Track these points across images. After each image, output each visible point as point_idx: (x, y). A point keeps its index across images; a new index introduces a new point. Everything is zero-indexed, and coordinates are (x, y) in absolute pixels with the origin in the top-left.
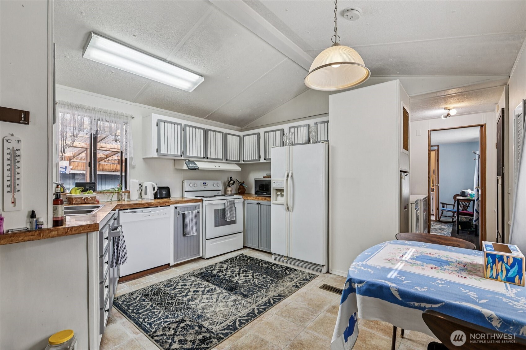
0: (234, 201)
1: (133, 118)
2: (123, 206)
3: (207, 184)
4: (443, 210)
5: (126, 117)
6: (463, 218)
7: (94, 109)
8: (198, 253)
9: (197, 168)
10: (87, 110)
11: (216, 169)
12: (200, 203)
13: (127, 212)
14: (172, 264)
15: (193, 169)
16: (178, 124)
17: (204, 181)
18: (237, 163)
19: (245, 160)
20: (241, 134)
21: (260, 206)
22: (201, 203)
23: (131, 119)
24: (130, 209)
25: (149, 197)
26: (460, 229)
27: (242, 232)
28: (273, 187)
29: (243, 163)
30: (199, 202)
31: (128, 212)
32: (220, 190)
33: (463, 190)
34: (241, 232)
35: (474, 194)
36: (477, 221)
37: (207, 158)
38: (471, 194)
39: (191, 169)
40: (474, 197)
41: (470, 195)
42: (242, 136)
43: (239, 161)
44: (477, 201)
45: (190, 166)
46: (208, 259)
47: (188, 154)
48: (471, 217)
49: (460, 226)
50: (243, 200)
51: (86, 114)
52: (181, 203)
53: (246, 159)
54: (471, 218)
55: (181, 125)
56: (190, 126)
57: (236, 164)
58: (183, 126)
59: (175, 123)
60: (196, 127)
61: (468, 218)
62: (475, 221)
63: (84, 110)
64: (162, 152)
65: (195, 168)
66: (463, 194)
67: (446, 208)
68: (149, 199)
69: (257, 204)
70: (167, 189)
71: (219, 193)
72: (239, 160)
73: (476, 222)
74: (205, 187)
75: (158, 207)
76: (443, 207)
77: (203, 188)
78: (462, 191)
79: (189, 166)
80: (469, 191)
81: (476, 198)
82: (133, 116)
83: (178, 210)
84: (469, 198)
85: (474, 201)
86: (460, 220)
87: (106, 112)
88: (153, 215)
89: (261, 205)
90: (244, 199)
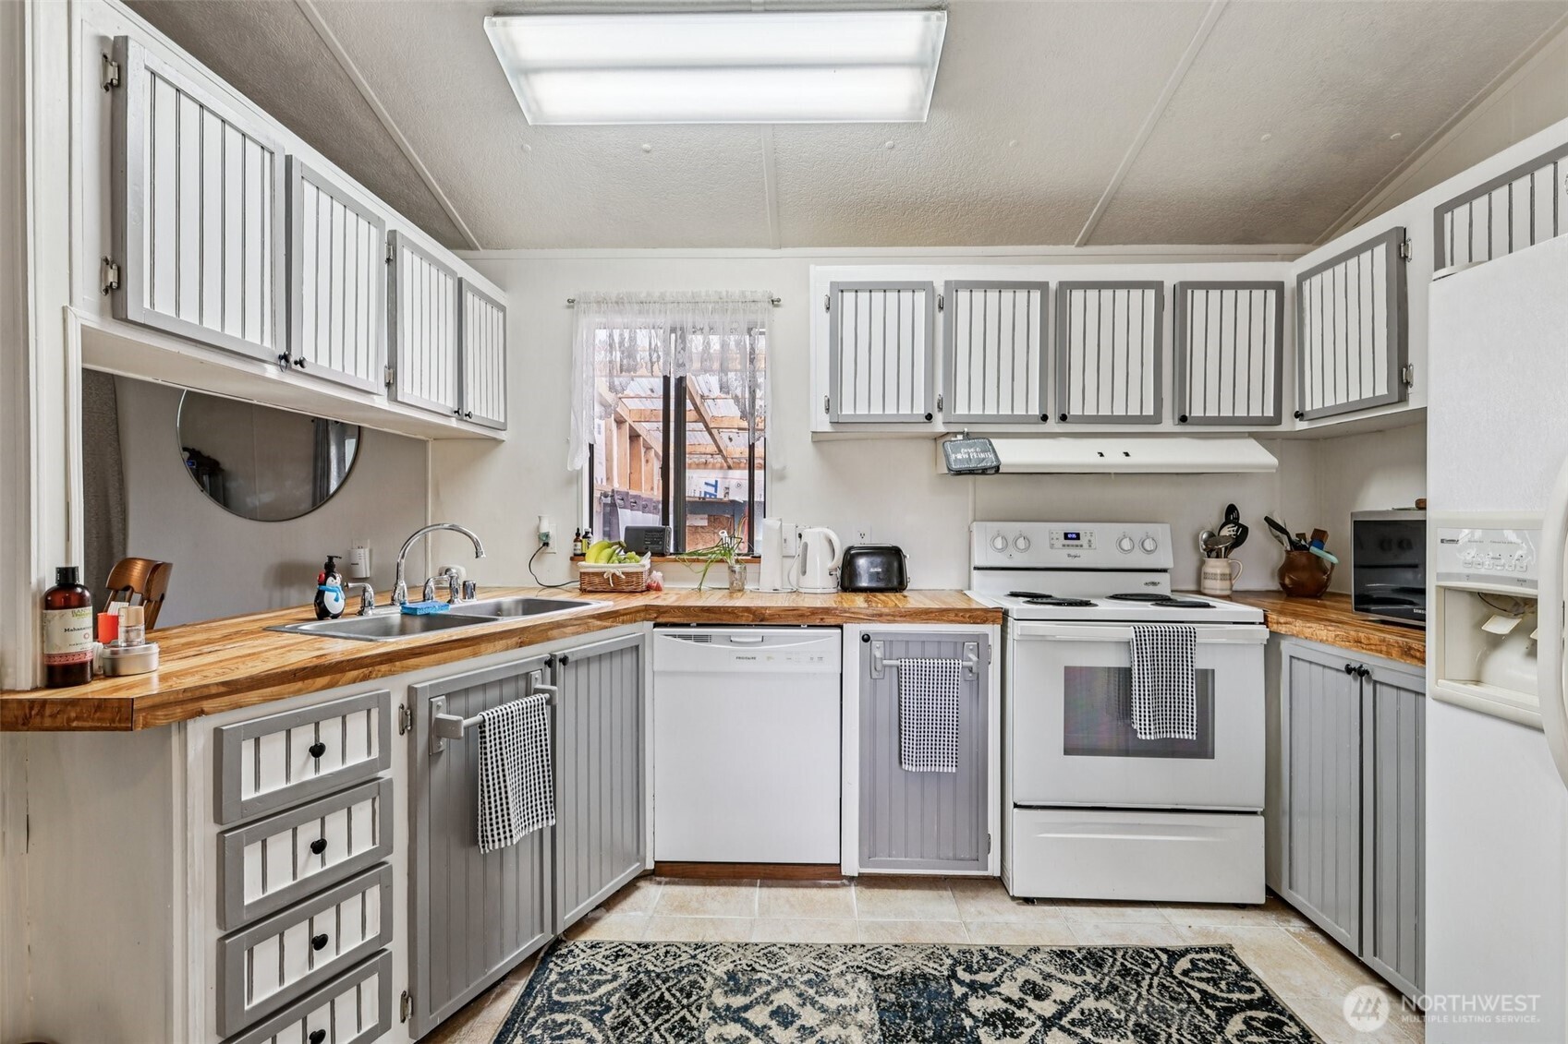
0: (1192, 635)
1: (775, 302)
2: (665, 612)
3: (1083, 541)
5: (753, 304)
7: (662, 301)
8: (980, 858)
9: (991, 468)
10: (643, 304)
11: (1104, 466)
12: (992, 631)
13: (674, 636)
14: (851, 867)
15: (971, 472)
16: (913, 287)
17: (1072, 527)
18: (1261, 429)
19: (1308, 408)
20: (1287, 272)
21: (1368, 689)
22: (998, 627)
23: (771, 306)
24: (699, 625)
25: (819, 585)
27: (1262, 813)
28: (1439, 576)
29: (1301, 425)
30: (984, 622)
31: (680, 636)
32: (1165, 571)
34: (1254, 813)
37: (1063, 418)
39: (959, 473)
42: (1290, 283)
43: (1277, 419)
45: (956, 460)
46: (1028, 901)
47: (961, 410)
50: (1264, 632)
51: (640, 320)
52: (894, 621)
53: (1313, 403)
55: (927, 287)
56: (971, 286)
57: (1252, 435)
58: (940, 290)
59: (899, 288)
60: (1000, 286)
63: (636, 307)
64: (847, 410)
65: (983, 464)
68: (819, 591)
69: (1349, 670)
70: (892, 558)
71: (1154, 584)
72: (1270, 412)
74: (1073, 551)
75: (798, 626)
77: (1061, 557)
79: (953, 457)
82: (775, 297)
83: (877, 646)
87: (695, 303)
88: (769, 658)
89: (1375, 682)
90: (1275, 627)
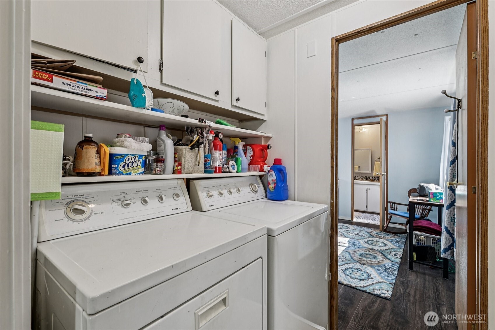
4: (392, 213)
6: (421, 236)
26: (415, 259)
33: (422, 184)
35: (441, 194)
36: (449, 252)
38: (436, 193)
40: (442, 199)
41: (434, 195)
44: (447, 209)
48: (436, 236)
49: (414, 254)
54: (435, 238)
61: (430, 237)
62: (445, 251)
66: (421, 191)
67: (397, 210)
73: (447, 253)
76: (392, 209)
78: (420, 185)
80: (432, 188)
81: (447, 204)
84: (432, 201)
85: (440, 207)
86: (414, 243)
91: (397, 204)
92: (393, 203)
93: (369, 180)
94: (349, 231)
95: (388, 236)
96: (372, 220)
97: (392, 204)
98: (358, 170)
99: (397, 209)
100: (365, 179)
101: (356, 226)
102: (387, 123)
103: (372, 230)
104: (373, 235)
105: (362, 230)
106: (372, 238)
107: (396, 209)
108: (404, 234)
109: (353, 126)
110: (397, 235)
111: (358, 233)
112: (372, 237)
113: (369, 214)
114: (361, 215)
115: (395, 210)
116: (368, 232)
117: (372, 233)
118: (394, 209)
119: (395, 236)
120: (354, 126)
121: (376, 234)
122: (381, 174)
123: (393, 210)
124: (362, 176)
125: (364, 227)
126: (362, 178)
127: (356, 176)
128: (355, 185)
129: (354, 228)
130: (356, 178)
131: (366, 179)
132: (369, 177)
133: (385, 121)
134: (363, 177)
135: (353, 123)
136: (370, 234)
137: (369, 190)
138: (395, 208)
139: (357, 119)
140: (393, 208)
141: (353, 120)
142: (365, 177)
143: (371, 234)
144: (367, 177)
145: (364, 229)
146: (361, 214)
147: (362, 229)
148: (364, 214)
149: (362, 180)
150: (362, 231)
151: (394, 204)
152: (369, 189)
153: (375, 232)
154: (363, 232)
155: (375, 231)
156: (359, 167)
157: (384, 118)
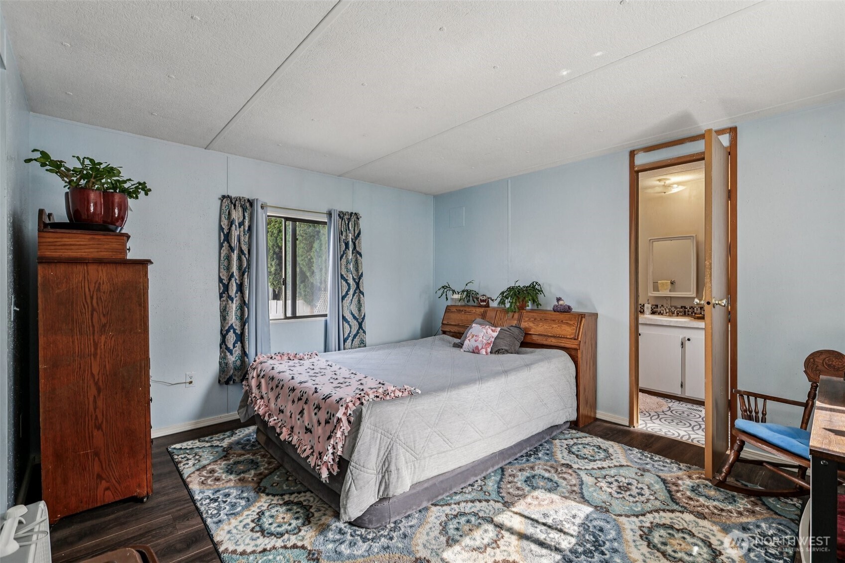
4: (745, 432)
76: (747, 414)
91: (765, 398)
92: (749, 394)
93: (692, 316)
94: (604, 472)
95: (730, 507)
96: (690, 429)
97: (745, 397)
98: (670, 291)
99: (764, 414)
100: (681, 312)
101: (636, 450)
102: (731, 153)
103: (680, 473)
104: (679, 495)
105: (648, 471)
106: (672, 511)
107: (760, 415)
108: (789, 501)
109: (635, 174)
110: (764, 504)
111: (631, 481)
112: (675, 507)
113: (689, 406)
114: (665, 408)
115: (757, 421)
116: (664, 481)
117: (677, 485)
118: (754, 414)
119: (756, 504)
120: (638, 172)
121: (688, 493)
122: (708, 303)
123: (750, 418)
124: (673, 304)
125: (657, 458)
126: (673, 309)
127: (657, 306)
128: (640, 327)
129: (627, 456)
130: (659, 310)
131: (685, 312)
132: (692, 308)
133: (726, 148)
134: (676, 308)
135: (634, 163)
136: (669, 492)
137: (687, 343)
138: (757, 413)
139: (645, 152)
140: (751, 412)
141: (632, 154)
142: (682, 307)
143: (674, 488)
144: (685, 308)
145: (656, 464)
146: (665, 404)
147: (648, 467)
148: (675, 405)
149: (671, 314)
150: (646, 474)
151: (752, 399)
152: (689, 340)
153: (688, 482)
154: (649, 478)
155: (690, 477)
156: (672, 283)
157: (725, 140)
